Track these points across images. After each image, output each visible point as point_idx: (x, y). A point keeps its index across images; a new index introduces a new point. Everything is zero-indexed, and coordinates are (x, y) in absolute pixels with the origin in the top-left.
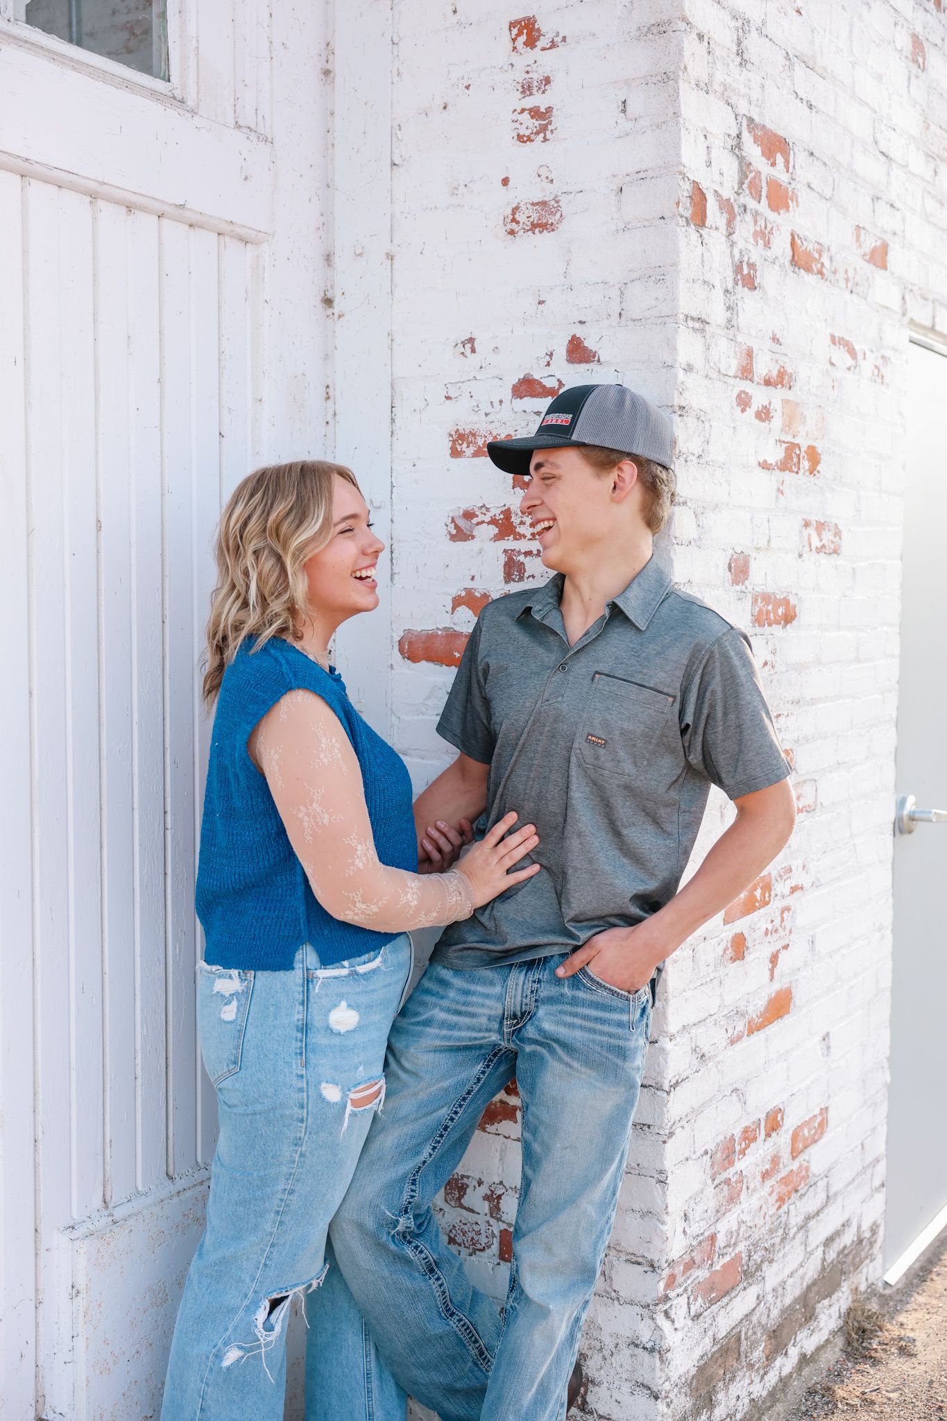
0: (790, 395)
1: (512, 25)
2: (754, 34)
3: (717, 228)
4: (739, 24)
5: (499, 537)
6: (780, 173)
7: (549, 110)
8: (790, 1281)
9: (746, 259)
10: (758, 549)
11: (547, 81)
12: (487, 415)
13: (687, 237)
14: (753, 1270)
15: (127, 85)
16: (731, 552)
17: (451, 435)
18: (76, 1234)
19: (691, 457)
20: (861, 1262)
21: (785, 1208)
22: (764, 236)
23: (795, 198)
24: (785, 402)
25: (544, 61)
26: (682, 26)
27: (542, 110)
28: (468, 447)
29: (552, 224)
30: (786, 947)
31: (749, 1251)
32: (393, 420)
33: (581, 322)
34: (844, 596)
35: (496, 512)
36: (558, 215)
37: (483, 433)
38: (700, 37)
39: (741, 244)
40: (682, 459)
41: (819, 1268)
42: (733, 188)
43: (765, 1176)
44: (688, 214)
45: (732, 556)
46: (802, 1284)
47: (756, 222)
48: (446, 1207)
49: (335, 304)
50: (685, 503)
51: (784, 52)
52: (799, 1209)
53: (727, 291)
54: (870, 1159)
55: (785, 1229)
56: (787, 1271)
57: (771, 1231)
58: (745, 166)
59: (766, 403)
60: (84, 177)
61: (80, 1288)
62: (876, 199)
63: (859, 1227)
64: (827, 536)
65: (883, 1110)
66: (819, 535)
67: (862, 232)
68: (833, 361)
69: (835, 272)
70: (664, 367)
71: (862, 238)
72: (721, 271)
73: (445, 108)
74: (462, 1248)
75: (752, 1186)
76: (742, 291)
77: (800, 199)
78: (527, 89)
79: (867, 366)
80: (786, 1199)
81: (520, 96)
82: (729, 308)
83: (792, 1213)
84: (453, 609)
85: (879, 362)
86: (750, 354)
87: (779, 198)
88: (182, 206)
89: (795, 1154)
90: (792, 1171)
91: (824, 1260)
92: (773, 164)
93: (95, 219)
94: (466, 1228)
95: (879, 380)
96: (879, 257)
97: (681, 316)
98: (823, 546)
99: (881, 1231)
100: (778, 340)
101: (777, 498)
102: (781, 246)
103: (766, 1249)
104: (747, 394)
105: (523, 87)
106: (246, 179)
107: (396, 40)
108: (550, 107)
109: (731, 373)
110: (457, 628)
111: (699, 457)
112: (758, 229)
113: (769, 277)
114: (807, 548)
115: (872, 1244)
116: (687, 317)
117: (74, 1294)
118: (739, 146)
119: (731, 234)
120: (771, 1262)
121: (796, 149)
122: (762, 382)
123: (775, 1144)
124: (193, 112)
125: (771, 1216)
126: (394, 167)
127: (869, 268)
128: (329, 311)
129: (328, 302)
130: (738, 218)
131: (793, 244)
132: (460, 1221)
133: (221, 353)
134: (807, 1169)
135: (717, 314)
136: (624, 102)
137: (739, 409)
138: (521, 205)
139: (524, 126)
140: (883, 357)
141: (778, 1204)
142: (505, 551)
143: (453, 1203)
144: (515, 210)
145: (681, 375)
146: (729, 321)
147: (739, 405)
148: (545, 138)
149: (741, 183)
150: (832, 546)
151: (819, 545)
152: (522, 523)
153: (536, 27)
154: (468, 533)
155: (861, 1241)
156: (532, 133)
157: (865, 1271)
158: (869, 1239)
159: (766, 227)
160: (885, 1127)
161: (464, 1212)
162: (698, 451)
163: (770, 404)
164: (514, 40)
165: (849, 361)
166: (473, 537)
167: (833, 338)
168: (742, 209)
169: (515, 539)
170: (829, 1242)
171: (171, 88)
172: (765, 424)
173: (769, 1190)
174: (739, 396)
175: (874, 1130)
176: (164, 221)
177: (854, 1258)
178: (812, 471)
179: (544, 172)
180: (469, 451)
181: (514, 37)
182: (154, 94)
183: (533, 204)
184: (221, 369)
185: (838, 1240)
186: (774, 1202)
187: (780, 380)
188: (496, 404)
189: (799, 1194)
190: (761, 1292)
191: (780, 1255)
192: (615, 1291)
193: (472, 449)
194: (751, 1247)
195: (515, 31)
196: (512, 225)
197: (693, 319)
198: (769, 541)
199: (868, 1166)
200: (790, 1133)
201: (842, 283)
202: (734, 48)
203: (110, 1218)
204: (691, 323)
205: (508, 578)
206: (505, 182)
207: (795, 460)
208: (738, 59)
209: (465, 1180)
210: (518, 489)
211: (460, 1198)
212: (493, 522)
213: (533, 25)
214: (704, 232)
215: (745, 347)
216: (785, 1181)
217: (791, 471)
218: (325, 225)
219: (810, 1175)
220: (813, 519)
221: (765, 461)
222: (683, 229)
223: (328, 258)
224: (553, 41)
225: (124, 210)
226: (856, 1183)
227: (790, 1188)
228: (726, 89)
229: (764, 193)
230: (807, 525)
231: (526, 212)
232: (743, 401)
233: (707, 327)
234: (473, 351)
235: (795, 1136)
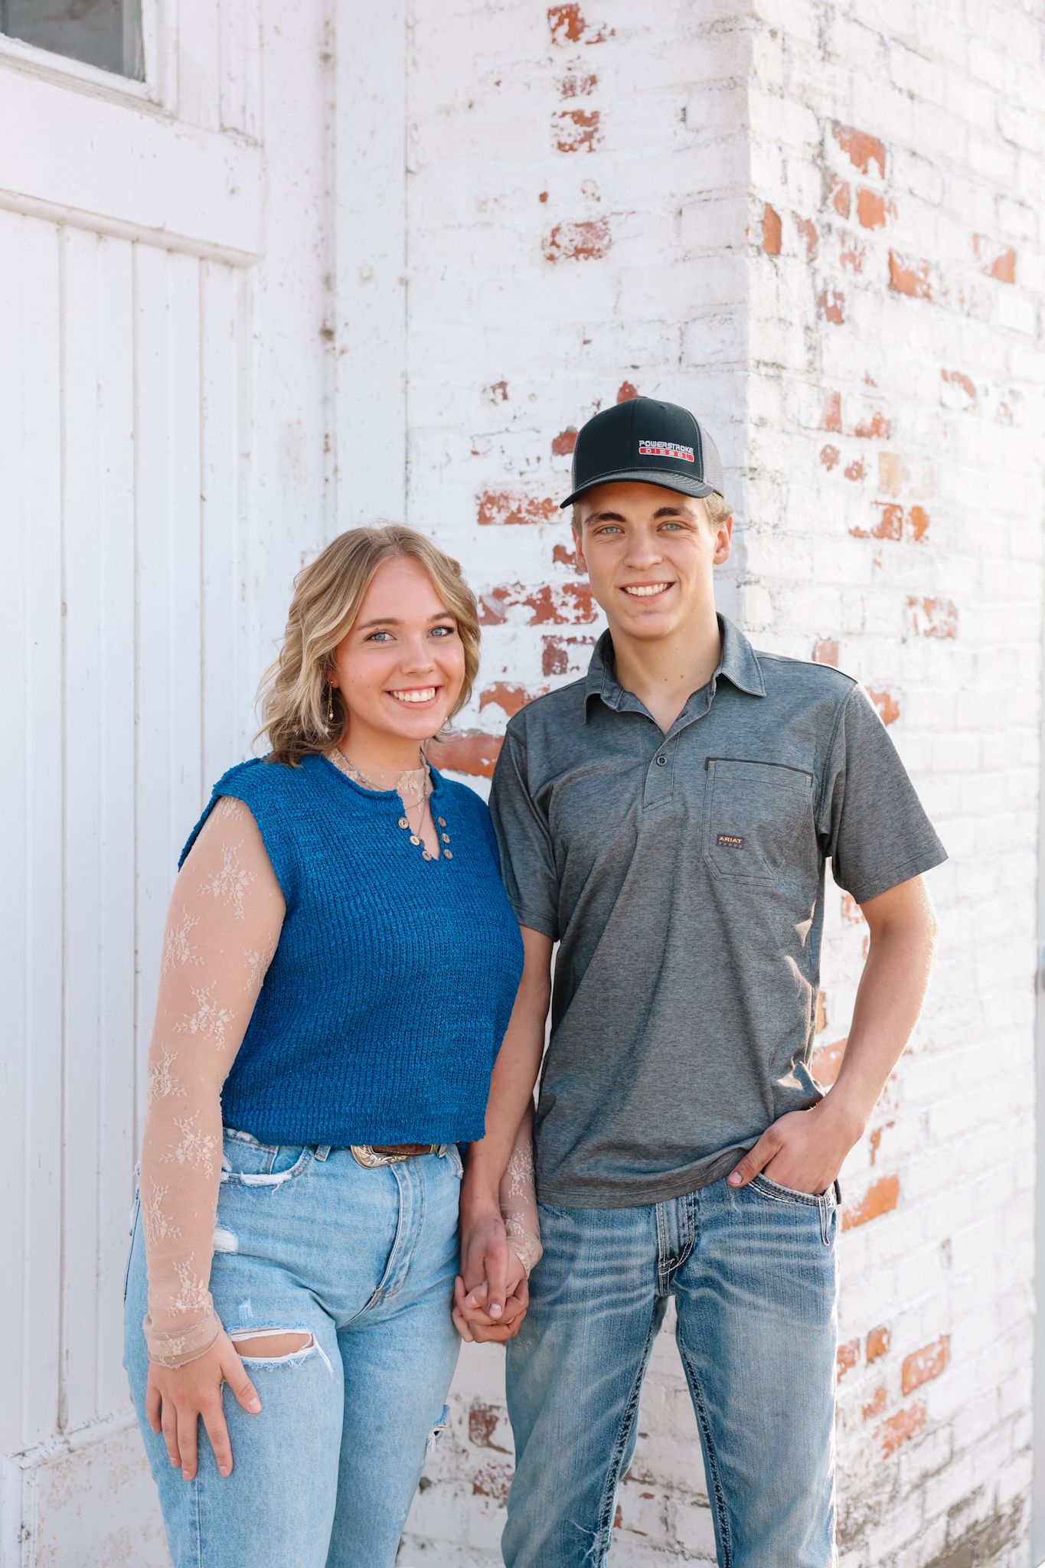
0: (888, 447)
1: (552, 12)
2: (840, 21)
3: (795, 256)
4: (821, 11)
5: (537, 620)
6: (873, 182)
7: (595, 115)
8: (903, 1554)
9: (831, 288)
10: (849, 634)
11: (593, 80)
12: (521, 474)
13: (758, 269)
14: (853, 1531)
15: (98, 91)
16: (816, 638)
17: (478, 498)
18: (26, 1462)
19: (764, 527)
20: (1000, 1546)
21: (893, 1458)
22: (853, 260)
23: (892, 208)
24: (883, 455)
25: (588, 57)
26: (751, 23)
27: (588, 114)
28: (499, 511)
29: (599, 250)
30: (891, 1125)
31: (848, 1507)
32: (407, 480)
33: (635, 367)
34: (963, 689)
35: (533, 591)
36: (606, 240)
37: (518, 496)
38: (773, 34)
39: (825, 271)
40: (753, 531)
41: (942, 1543)
42: (815, 206)
43: (868, 1412)
44: (759, 241)
45: (817, 643)
46: (918, 1561)
47: (843, 242)
48: (472, 1448)
49: (337, 336)
50: (757, 582)
51: (877, 37)
52: (911, 1463)
53: (808, 328)
54: (1008, 1410)
55: (894, 1485)
56: (899, 1540)
57: (876, 1485)
58: (829, 179)
59: (857, 458)
60: (51, 203)
61: (31, 1530)
62: (999, 198)
63: (996, 1499)
64: (939, 617)
65: (1027, 1349)
66: (928, 614)
67: (982, 241)
68: (945, 401)
69: (945, 293)
70: (731, 422)
71: (981, 248)
72: (800, 304)
73: (470, 106)
74: (490, 1499)
75: (850, 1423)
76: (827, 327)
77: (900, 210)
78: (569, 89)
79: (989, 405)
80: (896, 1446)
81: (560, 96)
82: (810, 348)
83: (904, 1466)
84: (481, 707)
85: (1007, 399)
86: (837, 400)
87: (873, 211)
88: (160, 230)
89: (906, 1389)
90: (902, 1411)
91: (948, 1534)
92: (865, 172)
93: (62, 250)
94: (495, 1473)
95: (1006, 420)
96: (1005, 269)
97: (752, 363)
98: (934, 629)
99: (1027, 1509)
100: (872, 382)
101: (873, 571)
102: (876, 268)
103: (870, 1507)
104: (832, 448)
105: (564, 86)
106: (233, 192)
107: (411, 22)
108: (596, 112)
109: (814, 424)
110: (486, 730)
111: (775, 526)
112: (846, 251)
113: (859, 308)
114: (912, 632)
115: (1014, 1524)
116: (758, 362)
117: (24, 1536)
118: (821, 155)
119: (812, 260)
120: (876, 1524)
121: (894, 150)
122: (853, 433)
123: (879, 1373)
124: (173, 117)
125: (876, 1466)
126: (409, 175)
127: (991, 283)
128: (329, 345)
129: (328, 334)
130: (821, 241)
131: (891, 264)
132: (489, 1465)
133: (202, 399)
134: (923, 1411)
135: (796, 355)
136: (684, 110)
137: (824, 467)
138: (563, 225)
139: (566, 132)
140: (1012, 392)
141: (884, 1452)
142: (544, 638)
143: (479, 1442)
144: (555, 232)
145: (751, 429)
146: (811, 363)
147: (824, 462)
148: (590, 147)
149: (824, 199)
150: (946, 628)
151: (928, 627)
152: (564, 604)
153: (580, 16)
154: (499, 615)
155: (998, 1518)
156: (575, 141)
157: (1005, 1557)
158: (1010, 1516)
159: (856, 248)
160: (1030, 1371)
161: (494, 1453)
162: (773, 520)
163: (863, 459)
164: (553, 31)
165: (966, 399)
166: (505, 620)
167: (944, 375)
168: (827, 229)
169: (556, 623)
170: (955, 1510)
171: (145, 90)
172: (857, 484)
173: (872, 1431)
174: (824, 452)
175: (1014, 1372)
176: (140, 248)
177: (990, 1538)
178: (918, 536)
179: (589, 189)
180: (500, 517)
181: (553, 26)
182: (129, 100)
183: (577, 226)
184: (203, 418)
185: (966, 1511)
186: (879, 1448)
187: (876, 429)
188: (533, 461)
189: (914, 1442)
190: (864, 1562)
191: (889, 1517)
192: (679, 1542)
193: (504, 515)
194: (850, 1502)
195: (555, 20)
196: (552, 249)
197: (766, 364)
198: (863, 624)
199: (1008, 1419)
200: (900, 1361)
201: (956, 306)
202: (815, 41)
203: (66, 1446)
204: (763, 370)
205: (548, 669)
206: (543, 197)
207: (896, 524)
208: (820, 53)
209: (495, 1412)
210: (559, 564)
211: (487, 1435)
212: (530, 602)
213: (576, 13)
214: (779, 261)
215: (831, 393)
216: (894, 1422)
217: (891, 538)
218: (325, 241)
219: (927, 1419)
220: (921, 595)
221: (857, 529)
222: (754, 260)
223: (328, 281)
224: (599, 35)
225: (94, 237)
226: (991, 1439)
227: (900, 1432)
228: (804, 91)
229: (854, 207)
230: (912, 602)
231: (569, 234)
232: (829, 458)
233: (784, 373)
234: (505, 397)
235: (906, 1367)
